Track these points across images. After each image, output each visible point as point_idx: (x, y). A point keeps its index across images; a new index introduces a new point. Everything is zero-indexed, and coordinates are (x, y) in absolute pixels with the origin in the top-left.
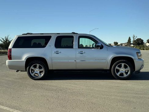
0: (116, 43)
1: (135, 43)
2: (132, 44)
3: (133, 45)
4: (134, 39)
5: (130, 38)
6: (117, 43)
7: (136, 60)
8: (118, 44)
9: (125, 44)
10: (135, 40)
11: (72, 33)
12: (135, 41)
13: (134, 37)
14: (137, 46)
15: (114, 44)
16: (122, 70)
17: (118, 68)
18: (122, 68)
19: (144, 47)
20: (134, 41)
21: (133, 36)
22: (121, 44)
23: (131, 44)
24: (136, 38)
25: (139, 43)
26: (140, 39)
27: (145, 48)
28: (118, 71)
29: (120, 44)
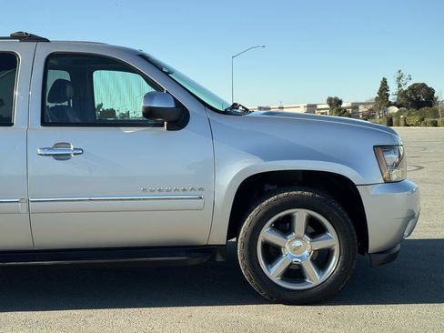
0: (335, 103)
1: (403, 100)
2: (395, 105)
3: (394, 109)
4: (400, 86)
5: (384, 83)
6: (340, 102)
7: (373, 191)
8: (343, 105)
9: (369, 103)
10: (405, 88)
11: (13, 37)
12: (406, 92)
13: (399, 79)
14: (413, 111)
15: (327, 106)
16: (297, 248)
17: (275, 238)
18: (298, 238)
19: (436, 114)
20: (402, 94)
21: (398, 75)
22: (355, 106)
23: (390, 104)
24: (410, 84)
25: (419, 101)
26: (424, 85)
27: (439, 120)
28: (273, 253)
29: (350, 105)
